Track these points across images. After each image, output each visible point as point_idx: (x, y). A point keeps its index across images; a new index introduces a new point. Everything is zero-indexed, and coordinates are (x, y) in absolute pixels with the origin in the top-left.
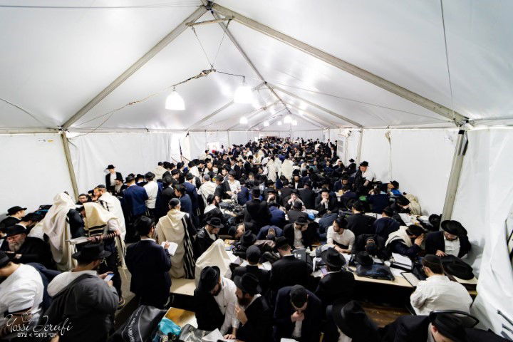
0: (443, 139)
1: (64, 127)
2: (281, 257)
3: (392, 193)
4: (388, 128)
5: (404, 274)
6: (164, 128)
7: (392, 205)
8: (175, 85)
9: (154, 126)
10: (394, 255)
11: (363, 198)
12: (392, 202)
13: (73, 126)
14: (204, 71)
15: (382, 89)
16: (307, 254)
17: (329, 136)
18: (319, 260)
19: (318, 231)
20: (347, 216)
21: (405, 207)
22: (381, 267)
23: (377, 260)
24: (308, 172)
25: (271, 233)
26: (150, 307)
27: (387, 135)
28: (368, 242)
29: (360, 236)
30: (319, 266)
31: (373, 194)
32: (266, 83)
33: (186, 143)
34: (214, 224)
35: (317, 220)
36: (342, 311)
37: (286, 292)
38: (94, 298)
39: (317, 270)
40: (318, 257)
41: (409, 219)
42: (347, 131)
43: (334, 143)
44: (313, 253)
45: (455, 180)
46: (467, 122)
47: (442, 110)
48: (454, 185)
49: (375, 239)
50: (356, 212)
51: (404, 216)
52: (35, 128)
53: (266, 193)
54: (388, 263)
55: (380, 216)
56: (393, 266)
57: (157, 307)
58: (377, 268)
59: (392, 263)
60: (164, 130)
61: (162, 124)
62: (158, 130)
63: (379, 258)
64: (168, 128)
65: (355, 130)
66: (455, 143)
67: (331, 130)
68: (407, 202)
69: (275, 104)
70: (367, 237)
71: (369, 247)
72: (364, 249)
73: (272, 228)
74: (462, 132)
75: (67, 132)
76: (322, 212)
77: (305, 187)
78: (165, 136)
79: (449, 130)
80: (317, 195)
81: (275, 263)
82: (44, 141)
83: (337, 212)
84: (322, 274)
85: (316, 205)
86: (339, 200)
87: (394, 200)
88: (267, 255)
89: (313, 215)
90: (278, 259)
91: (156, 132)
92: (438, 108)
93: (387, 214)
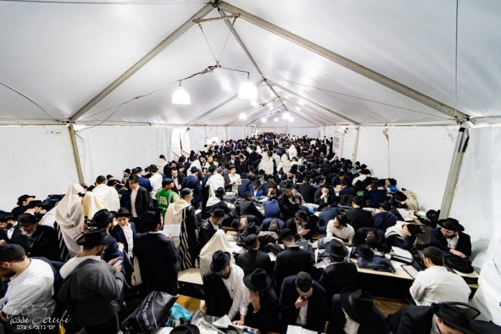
0: (443, 136)
1: (72, 119)
2: (286, 248)
3: (389, 189)
4: (386, 125)
5: (404, 267)
6: (165, 123)
7: (390, 201)
8: (180, 80)
9: (156, 120)
10: (393, 248)
11: (360, 194)
12: (389, 197)
13: (80, 119)
14: (209, 67)
15: (385, 87)
16: (309, 246)
17: (325, 133)
18: (322, 251)
19: (318, 225)
20: (345, 210)
21: (403, 203)
22: (382, 259)
23: (377, 253)
24: (306, 167)
25: (273, 225)
26: (162, 293)
27: (385, 132)
28: (368, 235)
29: (360, 230)
30: (321, 257)
31: (370, 189)
32: (265, 80)
33: (186, 137)
34: (218, 215)
35: (317, 214)
36: (350, 298)
37: (292, 280)
38: (94, 283)
39: (319, 261)
40: (320, 249)
41: (407, 215)
42: (344, 127)
43: (329, 140)
44: (315, 245)
45: (455, 176)
46: (468, 120)
47: (443, 108)
48: (454, 181)
49: (375, 233)
50: (355, 206)
51: (401, 211)
52: (44, 119)
53: (266, 187)
54: (388, 256)
55: (378, 211)
56: (393, 259)
57: (169, 293)
58: (378, 260)
59: (392, 255)
60: (164, 125)
61: (164, 118)
62: (161, 124)
63: (379, 250)
64: (169, 123)
65: (352, 127)
66: (455, 140)
67: (327, 127)
68: (405, 198)
69: (273, 100)
70: (367, 230)
71: (370, 240)
72: (365, 242)
73: (274, 220)
74: (462, 130)
75: (74, 125)
76: (322, 206)
77: (304, 182)
78: (166, 130)
79: (450, 127)
80: (316, 189)
81: (279, 254)
82: (52, 132)
83: (336, 206)
84: (325, 265)
85: (316, 200)
86: (337, 194)
87: (391, 196)
88: (270, 246)
89: (312, 208)
90: (282, 250)
91: (157, 126)
92: (440, 106)
93: (384, 208)
